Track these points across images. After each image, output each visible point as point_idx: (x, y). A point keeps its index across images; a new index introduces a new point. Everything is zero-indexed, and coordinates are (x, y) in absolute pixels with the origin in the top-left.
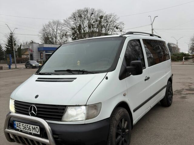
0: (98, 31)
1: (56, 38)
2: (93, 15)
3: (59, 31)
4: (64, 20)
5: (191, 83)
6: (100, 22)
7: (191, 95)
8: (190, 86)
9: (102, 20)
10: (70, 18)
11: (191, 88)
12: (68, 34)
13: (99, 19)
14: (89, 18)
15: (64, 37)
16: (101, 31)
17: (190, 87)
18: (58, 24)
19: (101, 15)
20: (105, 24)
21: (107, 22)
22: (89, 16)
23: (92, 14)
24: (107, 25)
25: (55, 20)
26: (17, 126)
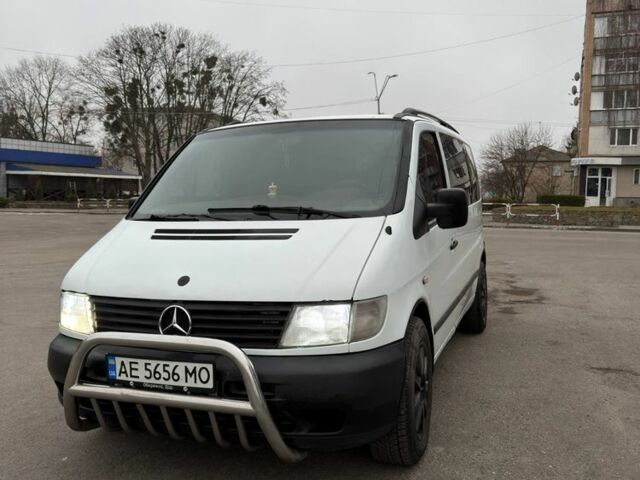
0: (198, 105)
1: (45, 119)
2: (183, 51)
3: (56, 97)
4: (81, 60)
5: (512, 276)
6: (207, 76)
7: (524, 305)
8: (512, 282)
9: (215, 70)
10: (103, 54)
11: (515, 287)
12: (91, 106)
13: (203, 66)
14: (170, 58)
15: (76, 118)
16: (211, 106)
17: (514, 285)
18: (56, 69)
19: (211, 53)
20: (225, 86)
21: (230, 78)
22: (170, 52)
23: (182, 46)
24: (231, 88)
25: (45, 56)
26: (121, 372)
